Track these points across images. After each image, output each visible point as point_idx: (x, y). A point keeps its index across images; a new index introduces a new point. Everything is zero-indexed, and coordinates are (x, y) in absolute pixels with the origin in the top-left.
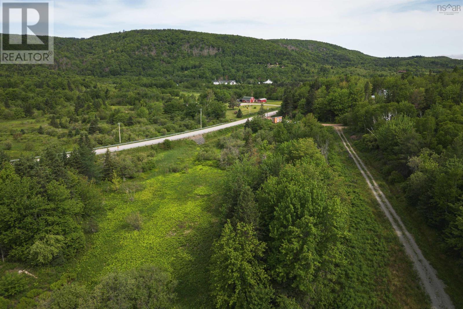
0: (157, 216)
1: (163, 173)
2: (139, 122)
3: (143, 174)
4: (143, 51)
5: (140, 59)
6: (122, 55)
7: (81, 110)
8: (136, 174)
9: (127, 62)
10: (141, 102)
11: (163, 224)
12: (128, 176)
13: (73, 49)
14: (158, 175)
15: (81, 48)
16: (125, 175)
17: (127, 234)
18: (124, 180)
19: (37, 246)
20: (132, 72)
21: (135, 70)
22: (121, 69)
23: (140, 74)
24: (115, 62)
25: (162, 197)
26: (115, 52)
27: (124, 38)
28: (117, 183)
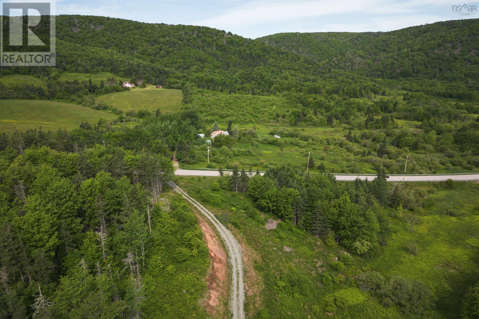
0: (429, 250)
1: (441, 214)
2: (424, 148)
3: (422, 208)
4: (445, 49)
5: (438, 59)
6: (418, 55)
7: (370, 123)
8: (416, 208)
9: (422, 62)
10: (430, 120)
11: (434, 258)
12: (409, 208)
13: (368, 47)
14: (436, 214)
15: (376, 46)
16: (407, 206)
17: (406, 255)
18: (406, 210)
19: (357, 244)
20: (426, 74)
21: (430, 72)
22: (413, 70)
23: (434, 77)
24: (408, 62)
25: (436, 235)
26: (412, 51)
27: (424, 32)
28: (401, 212)
